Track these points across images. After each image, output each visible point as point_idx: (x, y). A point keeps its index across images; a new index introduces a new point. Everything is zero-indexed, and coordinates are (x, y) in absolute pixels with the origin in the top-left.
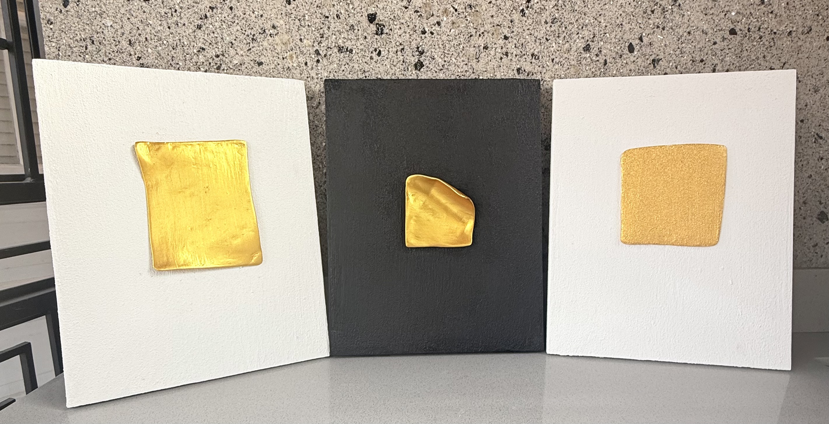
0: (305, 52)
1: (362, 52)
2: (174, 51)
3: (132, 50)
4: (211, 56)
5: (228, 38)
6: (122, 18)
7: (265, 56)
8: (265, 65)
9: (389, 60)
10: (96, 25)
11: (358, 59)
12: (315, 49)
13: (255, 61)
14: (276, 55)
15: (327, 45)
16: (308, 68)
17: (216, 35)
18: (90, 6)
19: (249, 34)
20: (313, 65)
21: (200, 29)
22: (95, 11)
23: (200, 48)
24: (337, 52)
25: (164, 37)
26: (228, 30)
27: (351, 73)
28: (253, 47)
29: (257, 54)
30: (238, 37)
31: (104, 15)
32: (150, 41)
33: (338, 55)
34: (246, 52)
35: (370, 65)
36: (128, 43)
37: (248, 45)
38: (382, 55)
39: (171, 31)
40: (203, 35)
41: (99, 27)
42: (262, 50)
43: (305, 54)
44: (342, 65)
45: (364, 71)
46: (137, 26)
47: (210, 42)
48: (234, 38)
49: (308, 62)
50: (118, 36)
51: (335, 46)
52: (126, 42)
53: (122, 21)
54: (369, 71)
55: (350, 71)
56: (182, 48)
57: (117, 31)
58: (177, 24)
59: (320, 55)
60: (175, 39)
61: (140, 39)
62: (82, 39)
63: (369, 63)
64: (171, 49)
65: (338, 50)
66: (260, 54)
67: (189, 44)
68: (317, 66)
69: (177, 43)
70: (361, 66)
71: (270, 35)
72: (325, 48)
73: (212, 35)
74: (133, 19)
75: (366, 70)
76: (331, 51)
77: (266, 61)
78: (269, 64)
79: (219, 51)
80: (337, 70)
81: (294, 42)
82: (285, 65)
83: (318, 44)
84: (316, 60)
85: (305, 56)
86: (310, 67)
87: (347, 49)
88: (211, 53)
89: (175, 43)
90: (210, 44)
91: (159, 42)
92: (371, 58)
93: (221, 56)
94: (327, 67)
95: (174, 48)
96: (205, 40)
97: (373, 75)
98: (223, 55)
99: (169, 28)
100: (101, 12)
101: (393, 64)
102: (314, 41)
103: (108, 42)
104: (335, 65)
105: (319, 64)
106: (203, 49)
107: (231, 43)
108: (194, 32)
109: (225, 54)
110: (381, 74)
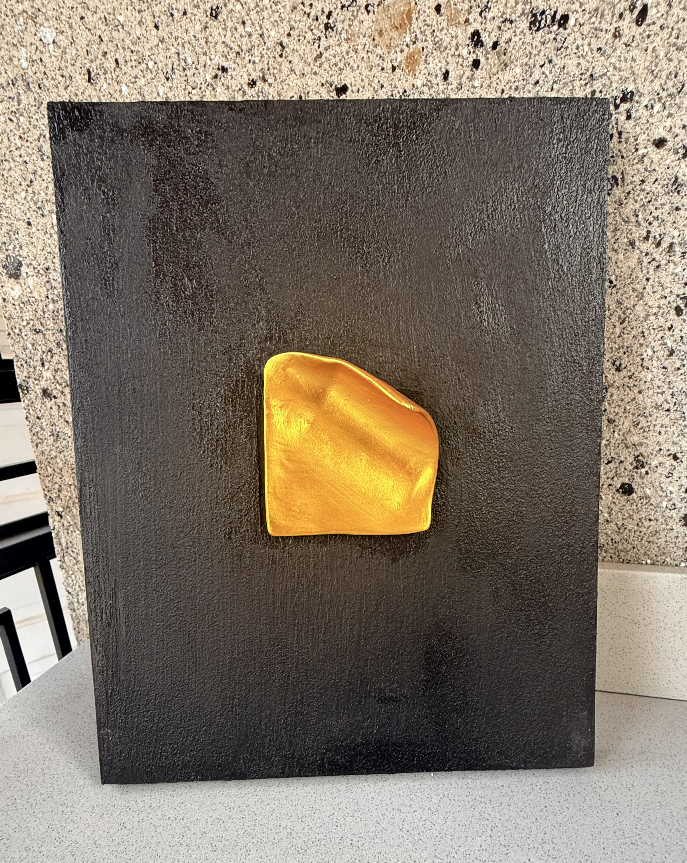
0: (444, 44)
1: (593, 19)
2: (169, 84)
3: (94, 93)
4: (239, 87)
5: (273, 33)
6: (70, 18)
7: (352, 68)
8: (352, 91)
9: (665, 34)
10: (28, 44)
11: (580, 42)
12: (471, 30)
13: (331, 85)
14: (377, 61)
15: (504, 13)
16: (450, 87)
17: (248, 29)
19: (320, 14)
20: (461, 77)
21: (216, 17)
22: (24, 11)
23: (219, 69)
24: (527, 31)
25: (148, 53)
26: (273, 12)
27: (555, 87)
28: (326, 49)
29: (336, 65)
30: (296, 25)
31: (40, 19)
32: (123, 67)
33: (528, 38)
34: (312, 65)
35: (609, 56)
36: (87, 77)
37: (316, 45)
38: (648, 21)
39: (161, 34)
40: (222, 33)
41: (33, 47)
42: (347, 53)
43: (446, 48)
44: (535, 66)
45: (592, 75)
46: (99, 33)
47: (237, 49)
48: (287, 29)
49: (451, 68)
50: (68, 64)
51: (523, 13)
52: (82, 76)
53: (71, 27)
54: (605, 74)
55: (555, 82)
56: (182, 74)
57: (64, 52)
58: (172, 15)
59: (482, 45)
60: (169, 55)
61: (107, 65)
63: (609, 52)
64: (164, 80)
65: (531, 23)
66: (341, 65)
67: (196, 63)
68: (471, 78)
69: (173, 64)
70: (583, 63)
71: (367, 7)
72: (497, 23)
73: (240, 28)
74: (90, 18)
75: (598, 71)
76: (512, 30)
77: (354, 83)
78: (361, 89)
79: (255, 70)
80: (520, 84)
81: (422, 18)
82: (396, 87)
83: (481, 14)
84: (471, 60)
85: (444, 54)
86: (455, 85)
87: (553, 17)
88: (239, 77)
89: (170, 62)
90: (238, 53)
91: (140, 67)
92: (617, 35)
93: (260, 84)
94: (495, 77)
95: (168, 76)
96: (227, 46)
97: (614, 85)
98: (264, 80)
99: (156, 27)
101: (675, 44)
102: (471, 7)
103: (52, 82)
104: (518, 70)
105: (478, 73)
106: (224, 70)
107: (281, 44)
108: (206, 28)
109: (267, 77)
110: (635, 80)
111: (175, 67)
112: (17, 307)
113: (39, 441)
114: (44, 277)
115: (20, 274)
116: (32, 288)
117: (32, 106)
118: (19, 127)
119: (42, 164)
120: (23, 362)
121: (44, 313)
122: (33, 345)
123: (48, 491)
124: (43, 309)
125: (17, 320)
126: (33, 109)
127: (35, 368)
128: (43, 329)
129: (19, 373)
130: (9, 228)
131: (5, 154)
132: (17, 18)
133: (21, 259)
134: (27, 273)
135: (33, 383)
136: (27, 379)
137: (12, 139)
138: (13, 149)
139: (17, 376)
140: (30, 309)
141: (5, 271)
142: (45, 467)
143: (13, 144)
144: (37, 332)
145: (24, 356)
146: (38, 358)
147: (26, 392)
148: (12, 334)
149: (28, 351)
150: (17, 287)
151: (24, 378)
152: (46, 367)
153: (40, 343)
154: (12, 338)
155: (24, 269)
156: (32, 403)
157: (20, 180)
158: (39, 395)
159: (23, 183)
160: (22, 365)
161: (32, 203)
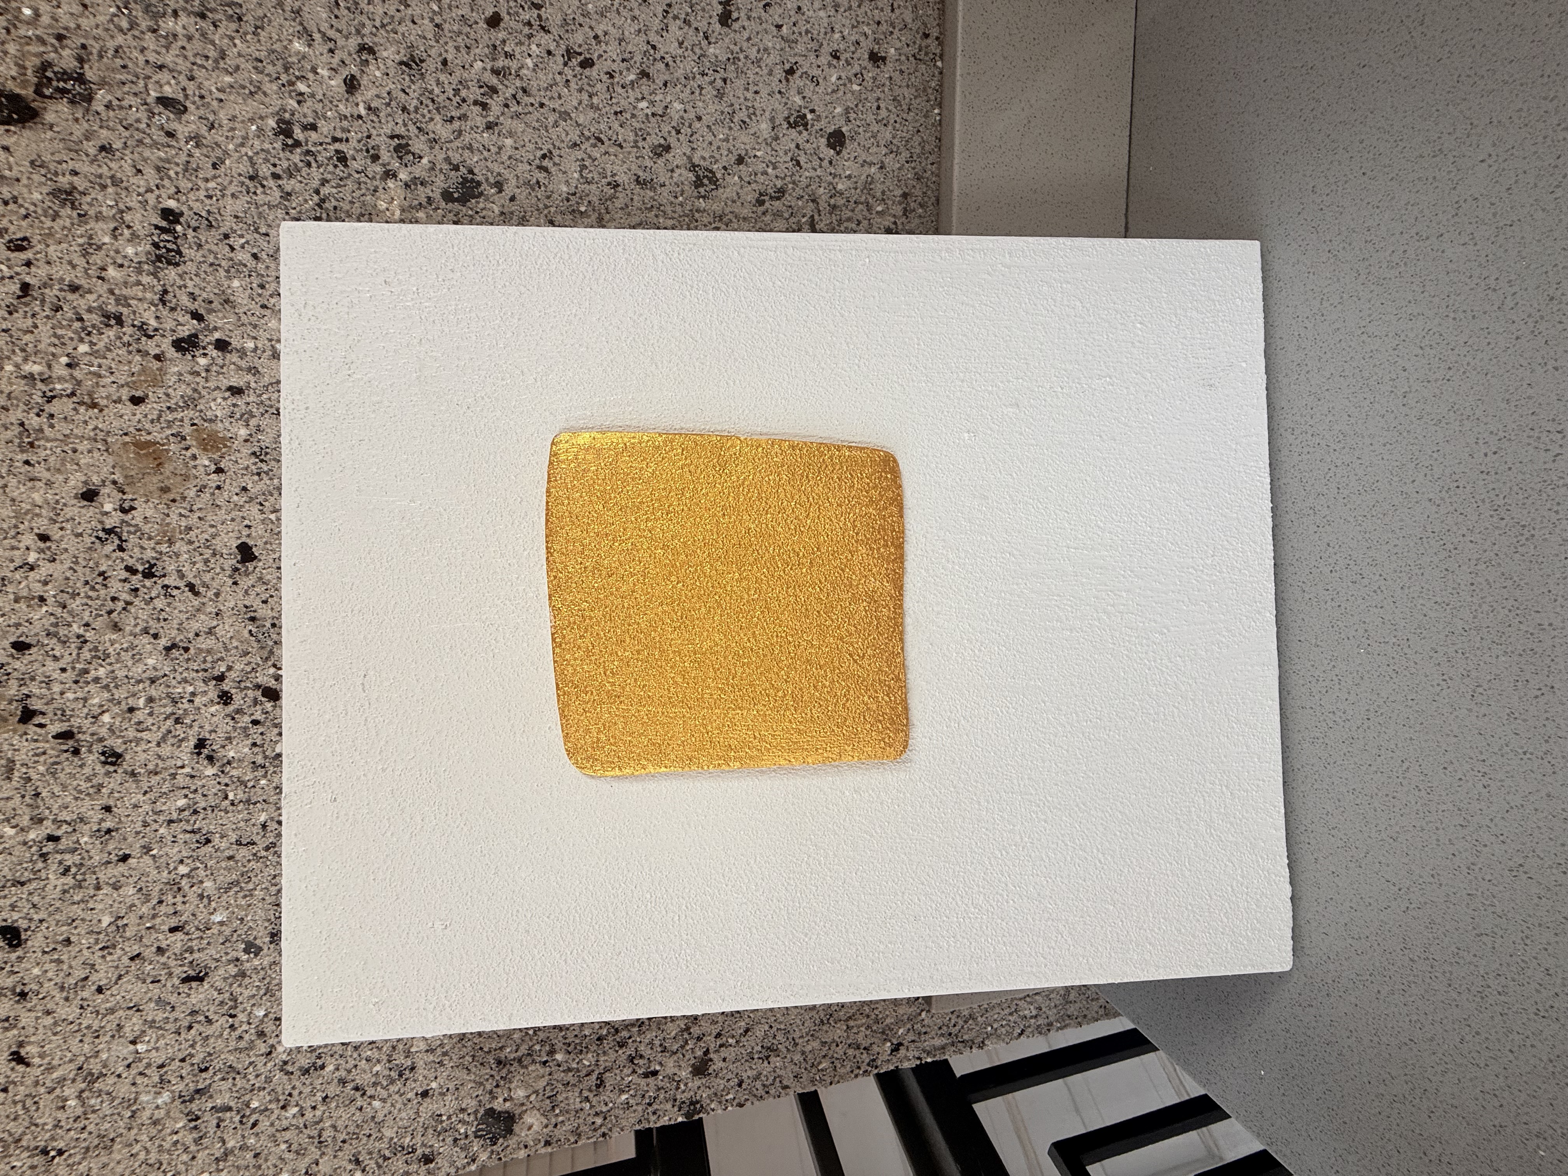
0: (189, 392)
1: (172, 173)
2: (216, 839)
3: (221, 972)
4: (228, 720)
5: (151, 662)
6: (98, 1012)
7: (214, 536)
8: (249, 536)
9: (199, 74)
10: (133, 1089)
11: (202, 194)
12: (171, 353)
13: (236, 570)
14: (206, 496)
15: (152, 303)
16: (253, 385)
17: (141, 702)
18: (60, 1115)
19: (127, 586)
20: (240, 368)
21: (119, 756)
22: (79, 1097)
23: (199, 754)
24: (180, 269)
25: (165, 874)
26: (118, 661)
27: (263, 230)
28: (182, 576)
29: (206, 561)
30: (143, 625)
31: (95, 1066)
32: (183, 918)
33: (190, 267)
34: (205, 600)
35: (226, 152)
36: (194, 984)
37: (175, 592)
38: (180, 97)
39: (136, 851)
40: (144, 746)
41: (139, 1080)
42: (191, 542)
43: (195, 390)
44: (231, 259)
45: (251, 178)
46: (125, 960)
47: (169, 723)
48: (146, 639)
49: (225, 383)
50: (172, 1016)
51: (155, 275)
52: (192, 992)
53: (112, 1011)
54: (250, 159)
55: (256, 230)
56: (202, 816)
57: (152, 1024)
58: (109, 831)
59: (196, 336)
60: (170, 838)
61: (178, 947)
63: (219, 153)
64: (208, 849)
65: (169, 263)
66: (208, 553)
67: (185, 791)
68: (242, 353)
69: (186, 831)
70: (232, 189)
71: (124, 511)
72: (165, 312)
73: (139, 715)
74: (101, 977)
75: (245, 168)
76: (178, 292)
77: (236, 534)
78: (247, 522)
79: (205, 693)
80: (256, 282)
81: (148, 426)
82: (247, 468)
83: (150, 337)
84: (215, 353)
85: (204, 393)
86: (249, 377)
87: (163, 230)
88: (215, 719)
89: (181, 837)
90: (177, 721)
91: (186, 888)
92: (197, 139)
93: (226, 686)
94: (244, 317)
95: (203, 841)
96: (164, 739)
97: (267, 146)
98: (221, 678)
99: (125, 858)
100: (79, 1079)
101: (216, 61)
102: (139, 351)
103: (198, 1047)
104: (236, 283)
105: (235, 343)
106: (201, 744)
107: (168, 649)
108: (133, 774)
109: (216, 673)
110: (261, 118)
111: (189, 828)
112: (561, 1119)
113: (778, 1084)
114: (512, 1069)
115: (507, 1112)
116: (530, 1091)
117: (234, 1085)
118: (266, 1109)
119: (330, 1068)
120: (650, 1109)
121: (569, 1070)
122: (622, 1091)
123: (859, 1068)
124: (564, 1071)
125: (581, 1121)
126: (240, 1082)
127: (659, 1089)
128: (597, 1072)
129: (667, 1118)
130: (431, 1131)
131: (310, 1137)
132: (89, 1110)
133: (482, 1111)
134: (505, 1100)
135: (684, 1092)
136: (678, 1103)
137: (285, 1123)
138: (301, 1121)
139: (672, 1122)
140: (564, 1095)
141: (501, 1140)
142: (820, 1074)
143: (294, 1122)
144: (601, 1083)
145: (640, 1108)
146: (643, 1082)
147: (698, 1106)
148: (603, 1129)
149: (631, 1101)
150: (529, 1119)
151: (676, 1109)
152: (658, 1068)
153: (619, 1078)
154: (610, 1130)
155: (498, 1105)
156: (716, 1094)
157: (353, 1109)
158: (704, 1081)
159: (359, 1104)
160: (654, 1113)
161: (393, 1088)
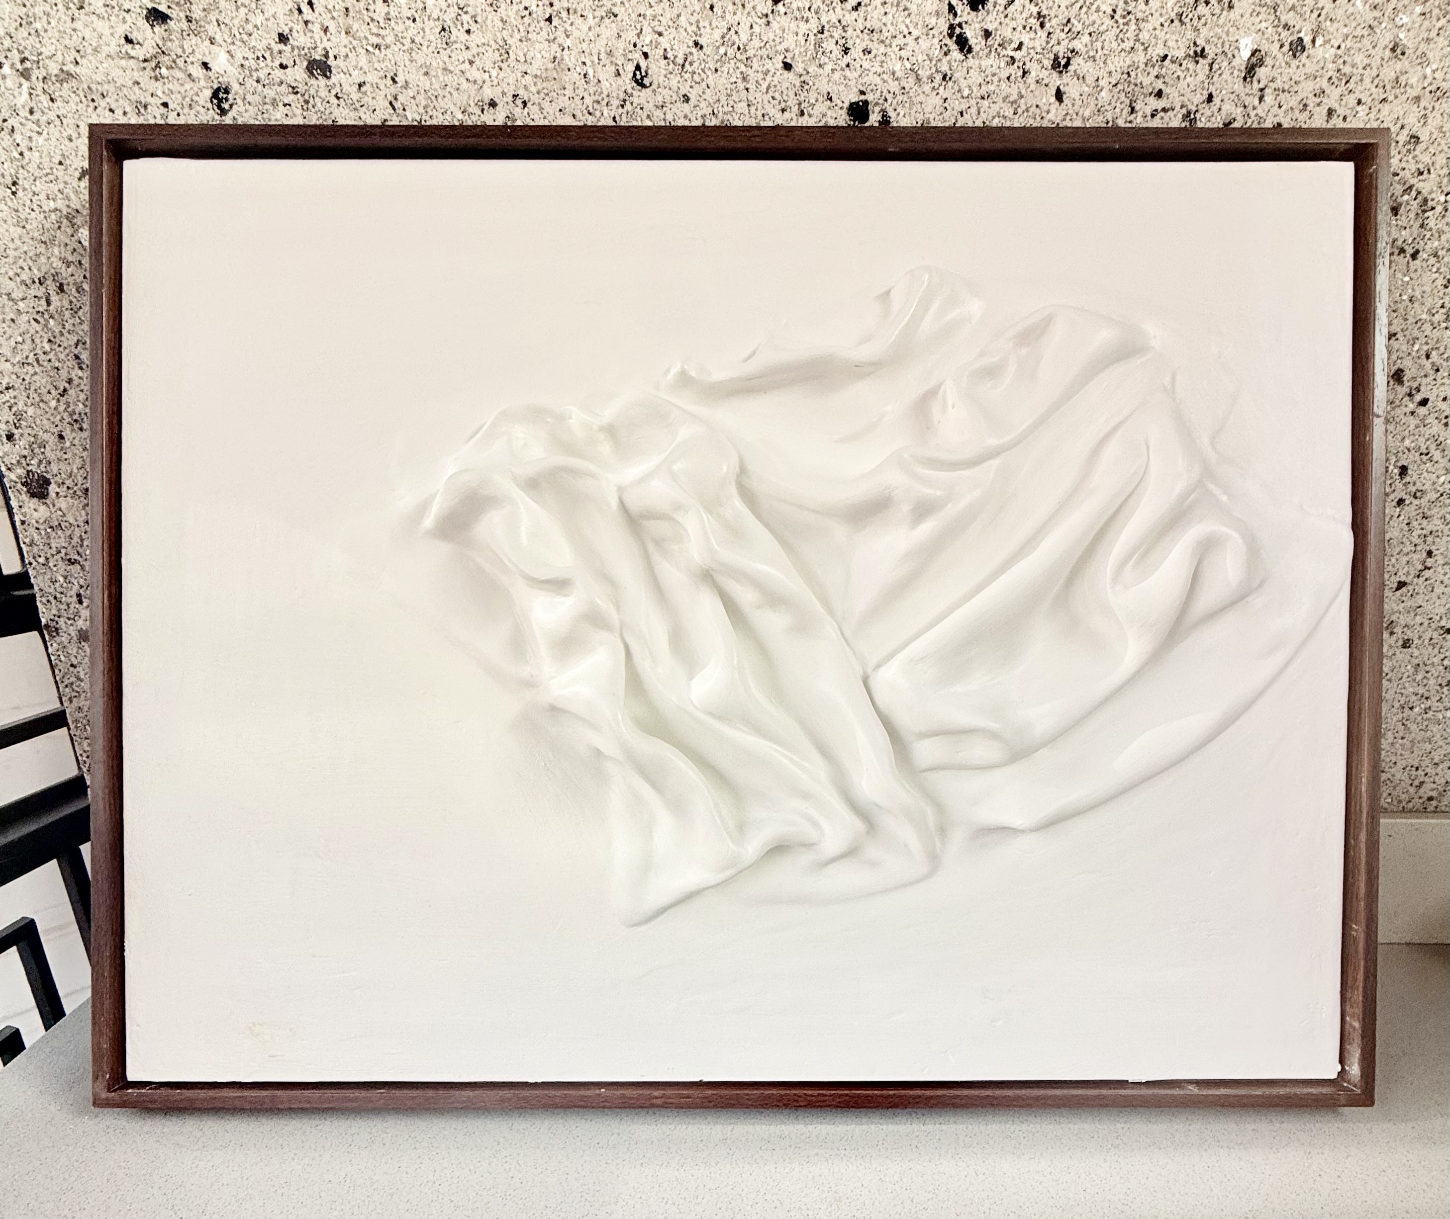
62: (37, 281)
112: (43, 532)
114: (82, 499)
115: (48, 494)
116: (65, 511)
117: (67, 309)
118: (48, 329)
119: (80, 373)
120: (51, 598)
121: (82, 540)
122: (65, 578)
124: (81, 536)
125: (42, 547)
127: (68, 605)
129: (44, 610)
130: (32, 439)
133: (48, 476)
134: (57, 493)
135: (66, 623)
136: (56, 619)
137: (37, 341)
139: (41, 615)
140: (62, 536)
141: (25, 489)
143: (39, 347)
145: (52, 590)
146: (73, 593)
147: (54, 634)
148: (35, 563)
149: (57, 585)
150: (42, 508)
151: (52, 617)
152: (85, 604)
153: (76, 575)
154: (34, 568)
155: (53, 489)
156: (64, 647)
157: (50, 387)
158: (75, 638)
159: (53, 391)
160: (48, 601)
161: (66, 415)
